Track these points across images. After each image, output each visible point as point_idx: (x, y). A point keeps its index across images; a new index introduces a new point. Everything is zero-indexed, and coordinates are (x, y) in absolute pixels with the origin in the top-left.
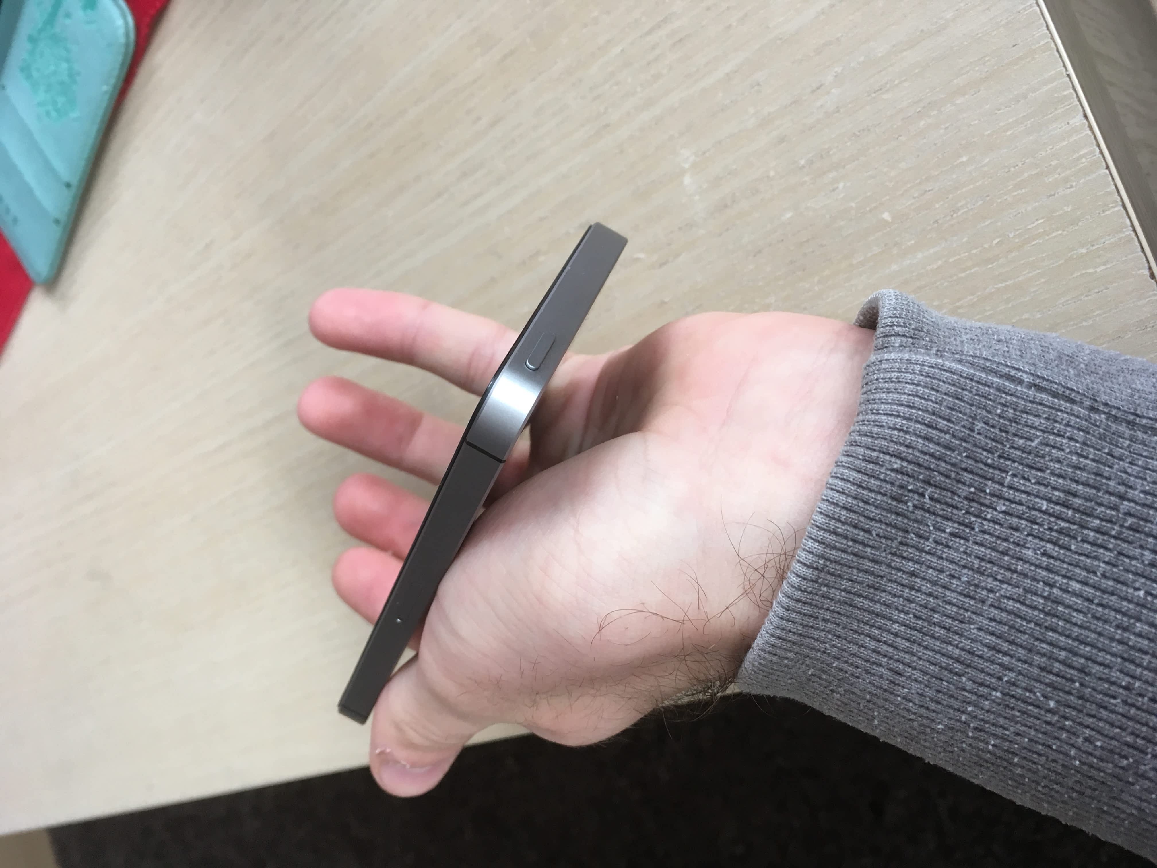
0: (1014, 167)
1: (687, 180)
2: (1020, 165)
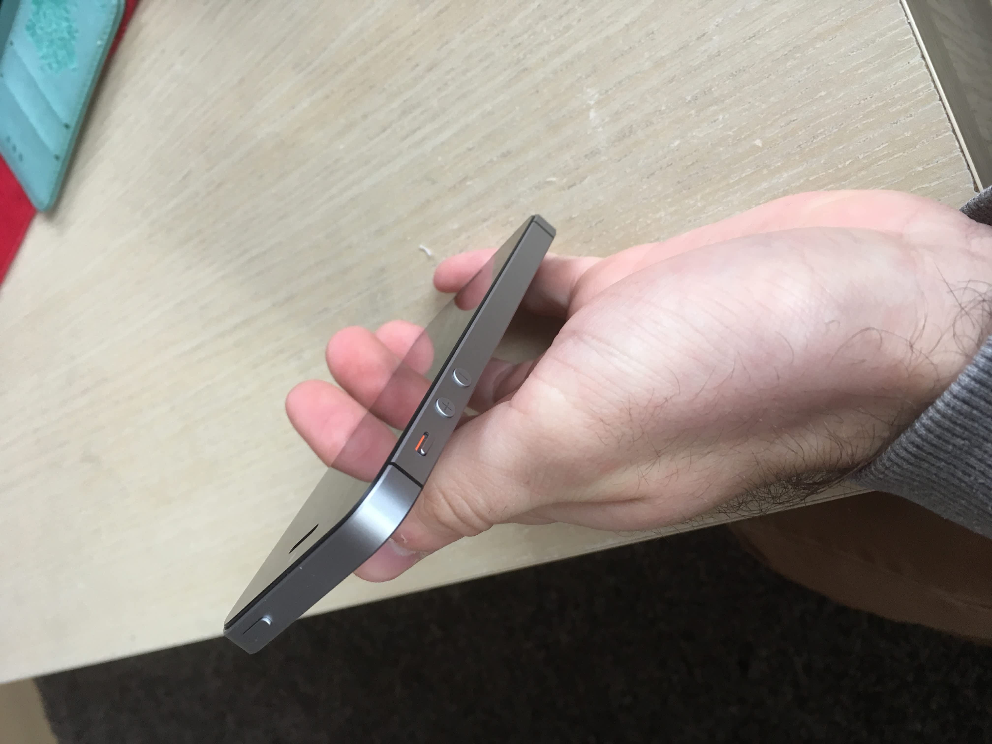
0: (864, 100)
1: (592, 114)
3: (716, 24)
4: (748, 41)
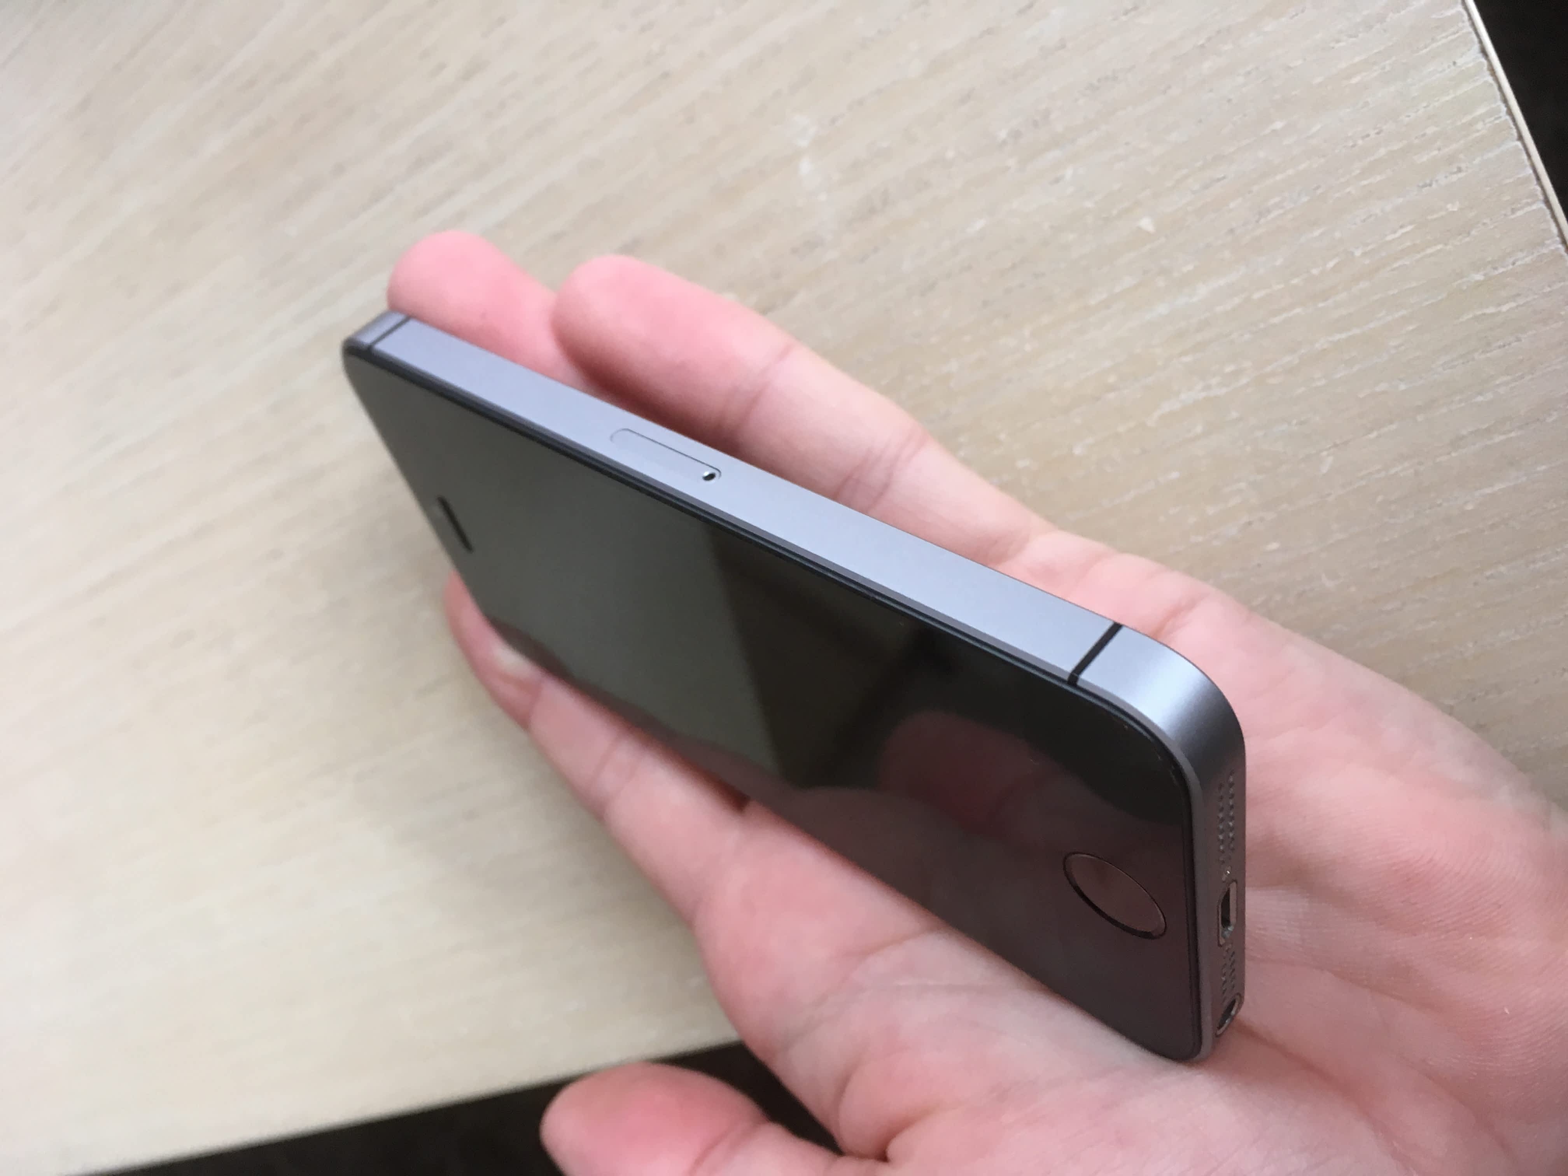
0: (1363, 138)
1: (805, 166)
2: (1373, 133)
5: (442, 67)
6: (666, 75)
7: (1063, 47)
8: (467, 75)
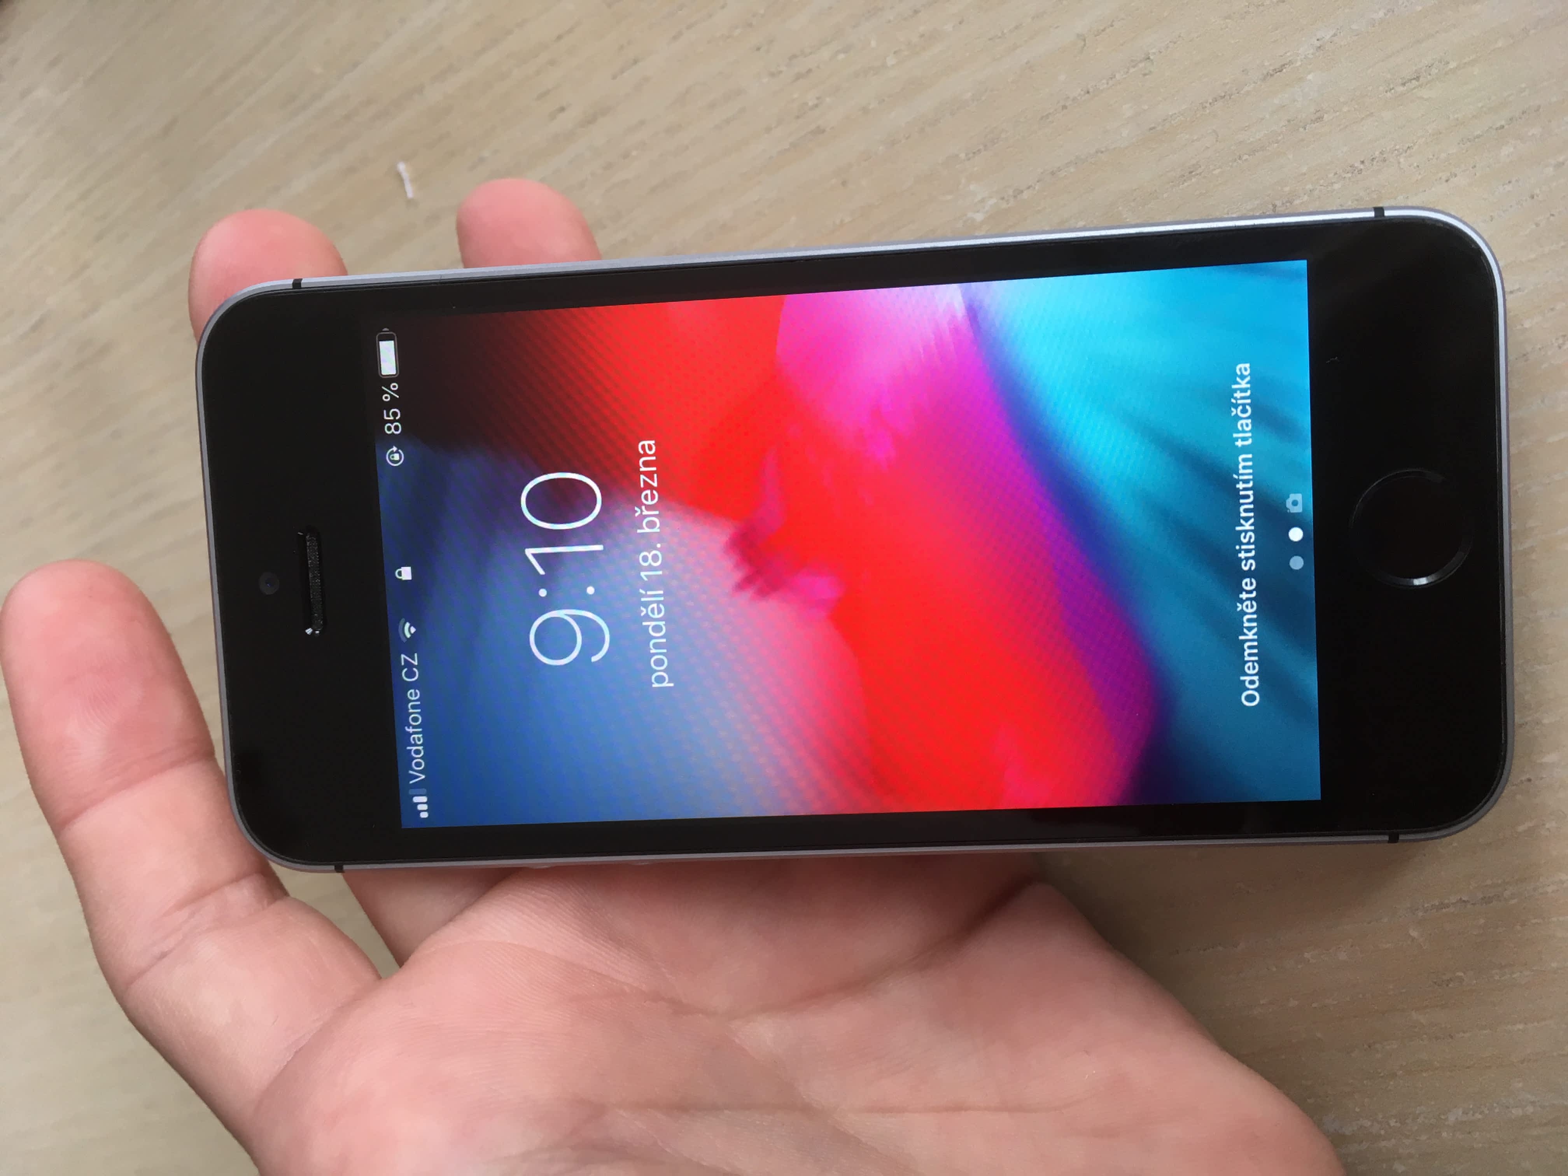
3: (1318, 44)
4: (1401, 89)
5: (562, 109)
6: (820, 131)
7: (1320, 118)
8: (590, 120)
